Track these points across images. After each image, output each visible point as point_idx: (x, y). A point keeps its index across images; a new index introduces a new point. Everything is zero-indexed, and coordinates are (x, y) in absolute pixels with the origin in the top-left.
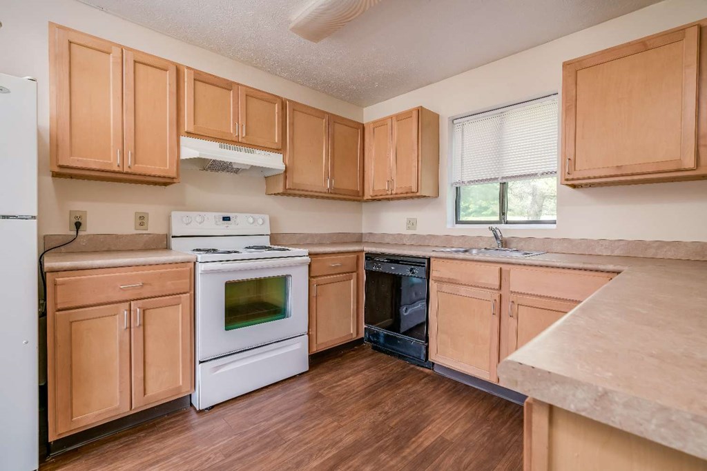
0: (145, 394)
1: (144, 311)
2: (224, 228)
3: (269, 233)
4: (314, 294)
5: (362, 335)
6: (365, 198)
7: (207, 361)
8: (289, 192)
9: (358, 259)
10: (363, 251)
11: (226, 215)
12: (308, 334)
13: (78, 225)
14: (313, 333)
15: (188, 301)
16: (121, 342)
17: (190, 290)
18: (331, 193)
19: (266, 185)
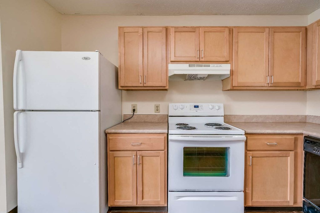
0: (143, 199)
1: (142, 157)
2: (194, 112)
3: (223, 115)
4: (250, 163)
5: (300, 205)
6: (307, 87)
7: (174, 191)
8: (235, 88)
9: (296, 140)
10: (302, 134)
11: (196, 104)
12: (245, 192)
13: (134, 110)
14: (249, 191)
15: (163, 155)
16: (133, 171)
17: (165, 149)
18: (271, 86)
19: (223, 84)
